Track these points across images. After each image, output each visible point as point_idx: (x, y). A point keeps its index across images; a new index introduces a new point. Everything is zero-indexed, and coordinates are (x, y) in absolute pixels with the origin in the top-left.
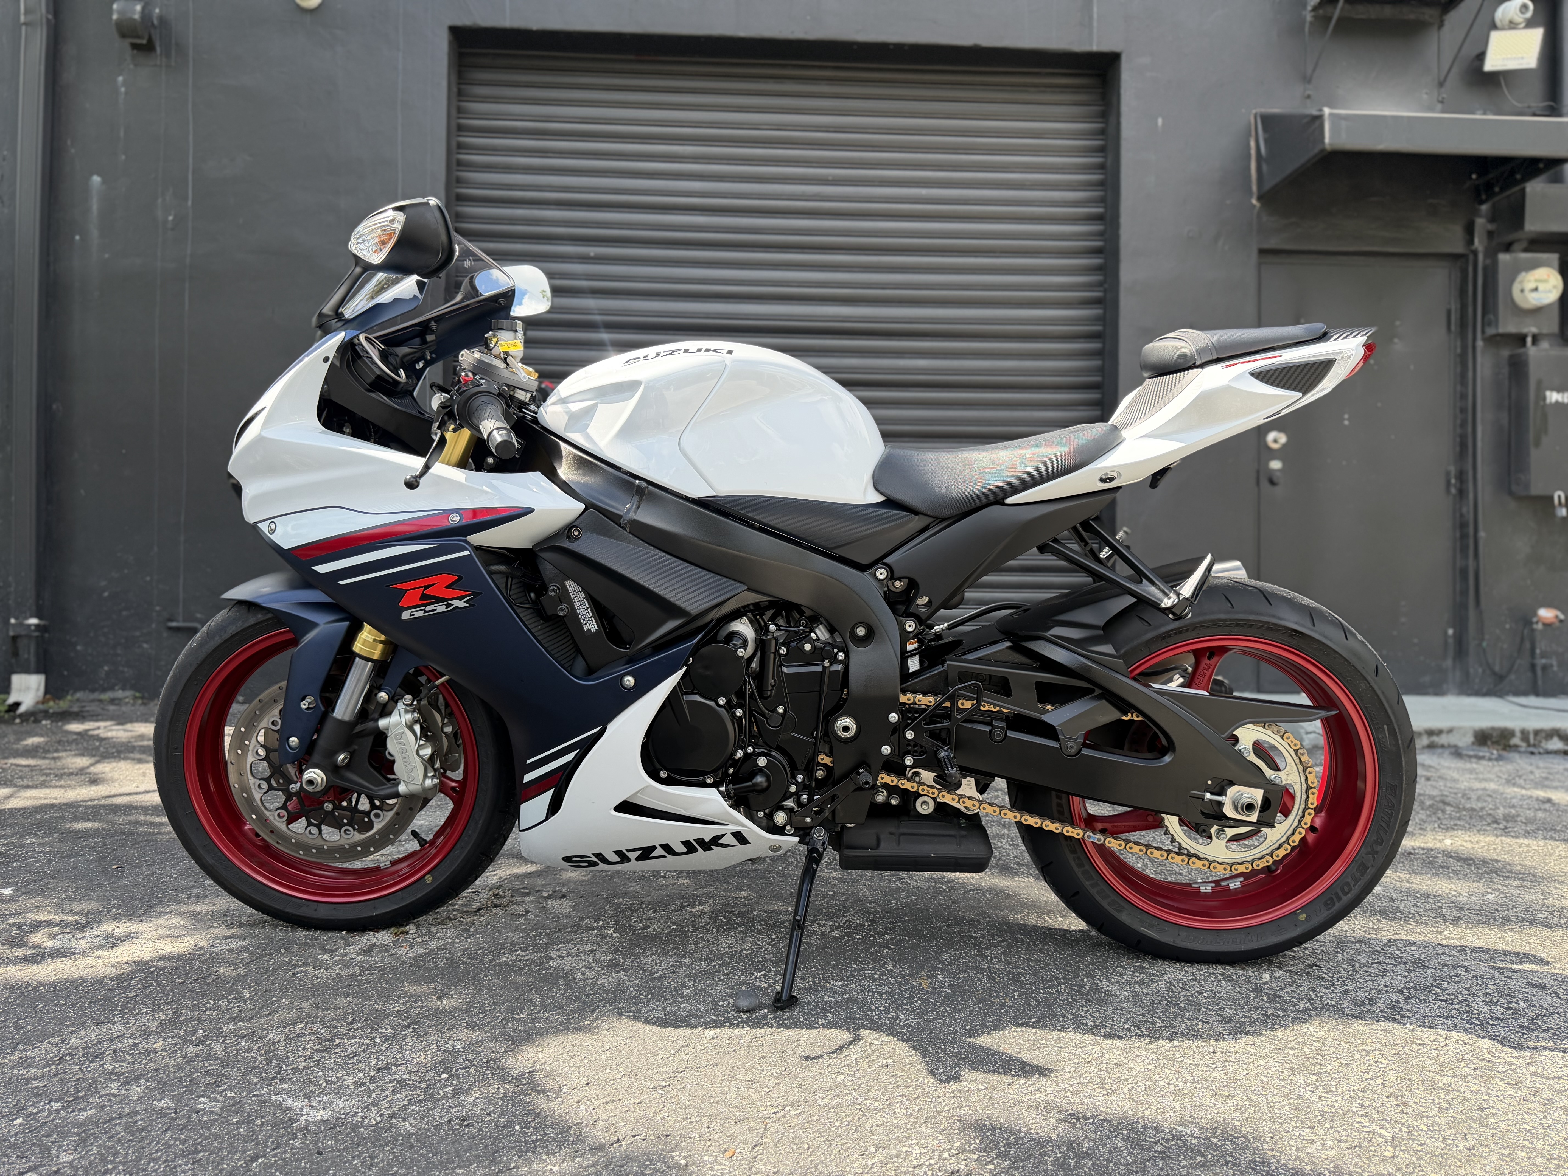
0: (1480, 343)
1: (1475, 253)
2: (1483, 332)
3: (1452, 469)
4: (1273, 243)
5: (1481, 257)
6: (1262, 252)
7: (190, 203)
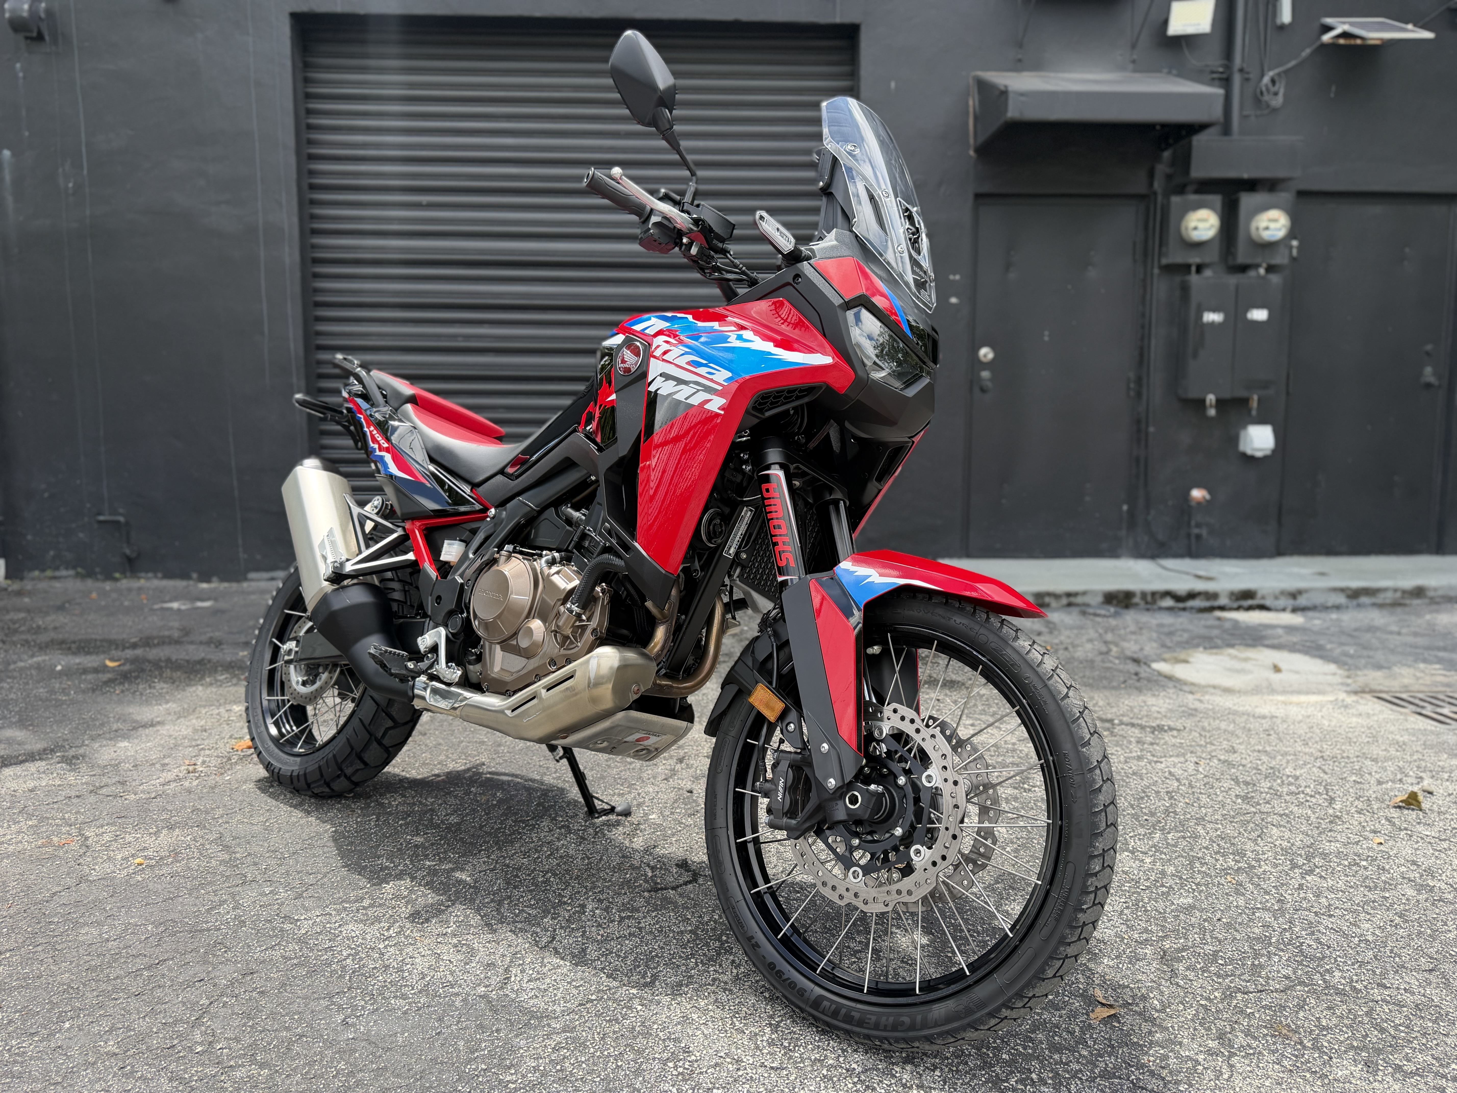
0: (1156, 271)
1: (1155, 194)
2: (1159, 261)
3: (1132, 375)
4: (986, 188)
5: (1160, 198)
6: (978, 196)
7: (85, 172)
